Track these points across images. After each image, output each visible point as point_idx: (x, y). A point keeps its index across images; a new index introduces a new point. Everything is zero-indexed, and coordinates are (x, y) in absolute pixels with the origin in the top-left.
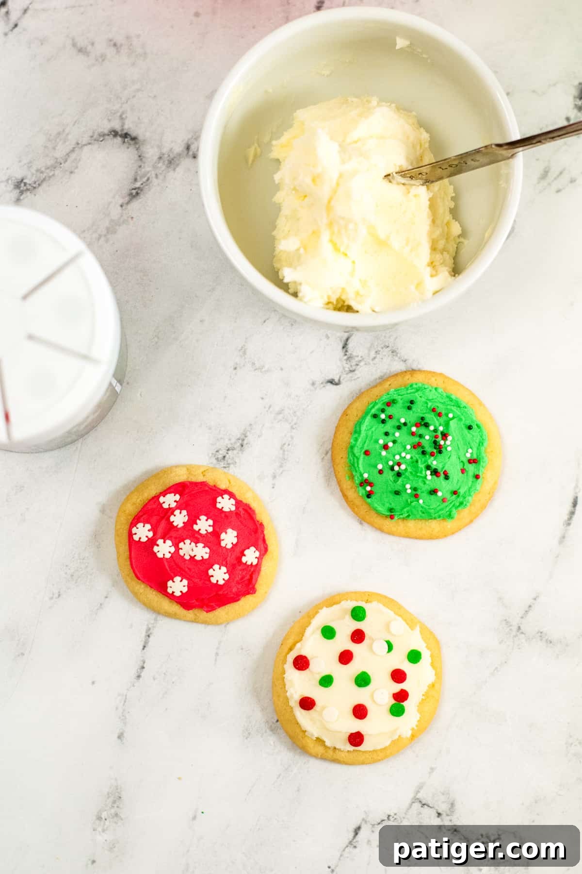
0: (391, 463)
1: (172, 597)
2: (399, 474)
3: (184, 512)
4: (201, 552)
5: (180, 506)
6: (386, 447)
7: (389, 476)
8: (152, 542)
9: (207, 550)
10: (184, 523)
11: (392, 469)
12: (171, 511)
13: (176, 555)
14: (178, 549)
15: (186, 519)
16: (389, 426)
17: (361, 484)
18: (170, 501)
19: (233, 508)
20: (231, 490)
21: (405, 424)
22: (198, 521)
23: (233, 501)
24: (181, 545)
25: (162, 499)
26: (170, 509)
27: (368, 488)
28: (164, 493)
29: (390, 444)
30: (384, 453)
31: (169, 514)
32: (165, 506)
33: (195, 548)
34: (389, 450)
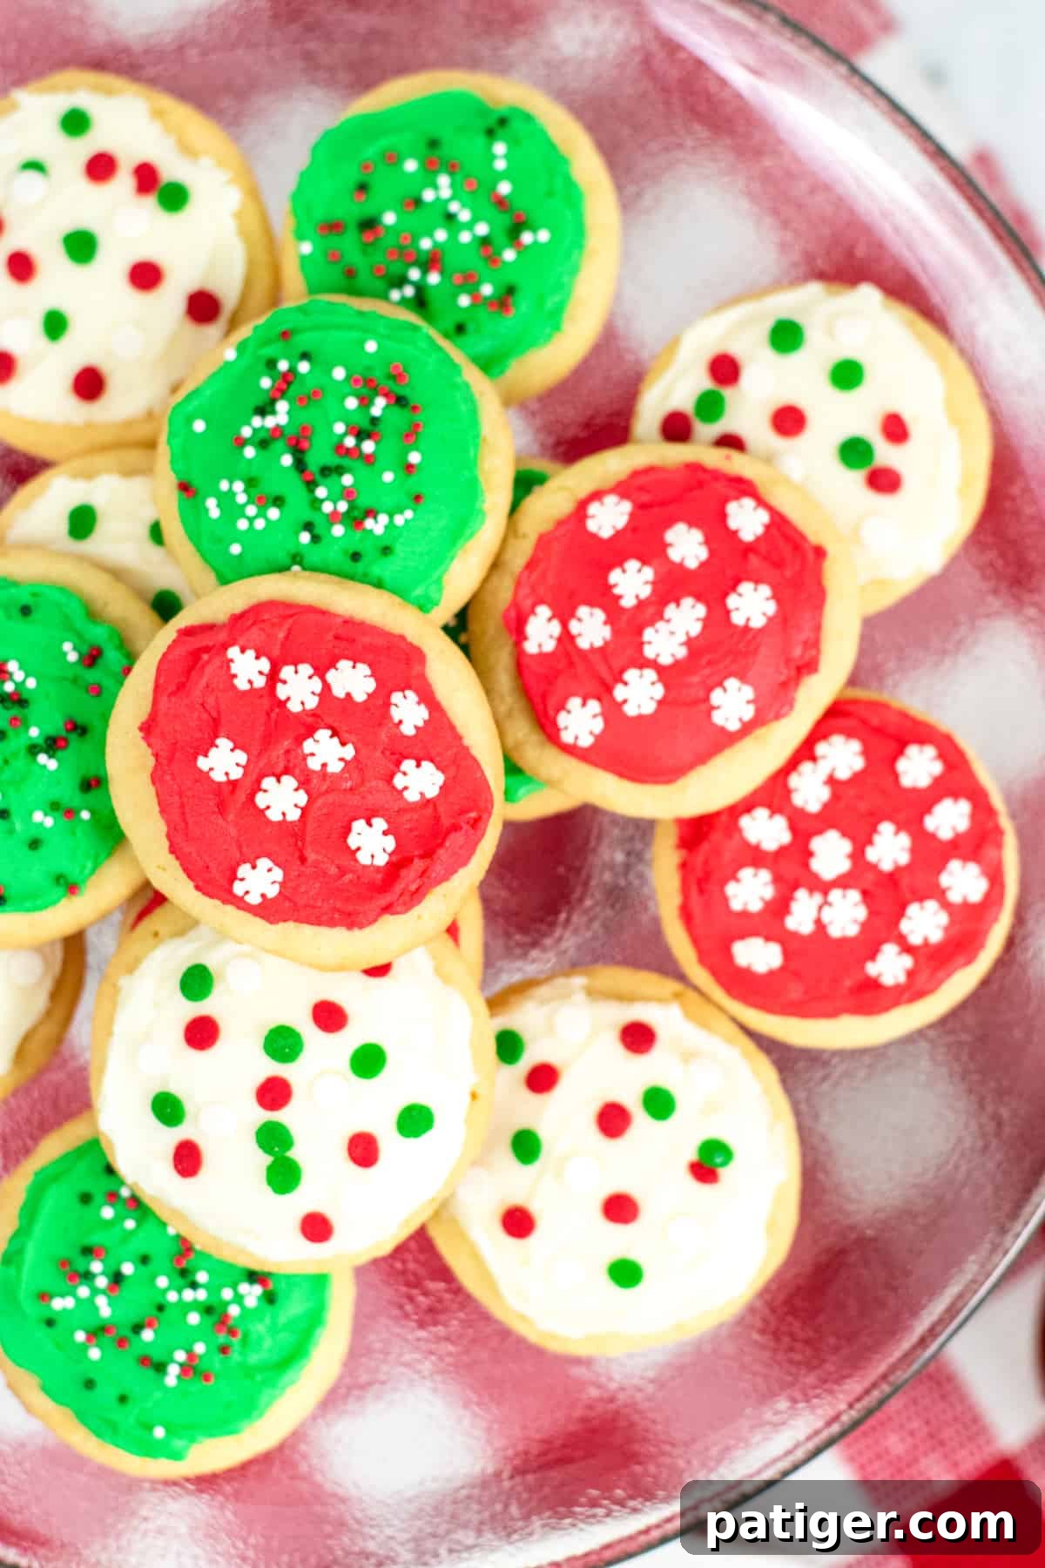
1: (747, 728)
3: (583, 611)
4: (686, 618)
5: (564, 615)
8: (612, 711)
9: (688, 602)
10: (606, 623)
12: (566, 638)
13: (665, 674)
14: (653, 664)
15: (600, 615)
18: (541, 633)
19: (627, 506)
20: (583, 493)
22: (616, 591)
23: (611, 500)
24: (649, 652)
25: (531, 647)
26: (560, 640)
28: (519, 634)
31: (570, 647)
32: (550, 646)
33: (671, 627)
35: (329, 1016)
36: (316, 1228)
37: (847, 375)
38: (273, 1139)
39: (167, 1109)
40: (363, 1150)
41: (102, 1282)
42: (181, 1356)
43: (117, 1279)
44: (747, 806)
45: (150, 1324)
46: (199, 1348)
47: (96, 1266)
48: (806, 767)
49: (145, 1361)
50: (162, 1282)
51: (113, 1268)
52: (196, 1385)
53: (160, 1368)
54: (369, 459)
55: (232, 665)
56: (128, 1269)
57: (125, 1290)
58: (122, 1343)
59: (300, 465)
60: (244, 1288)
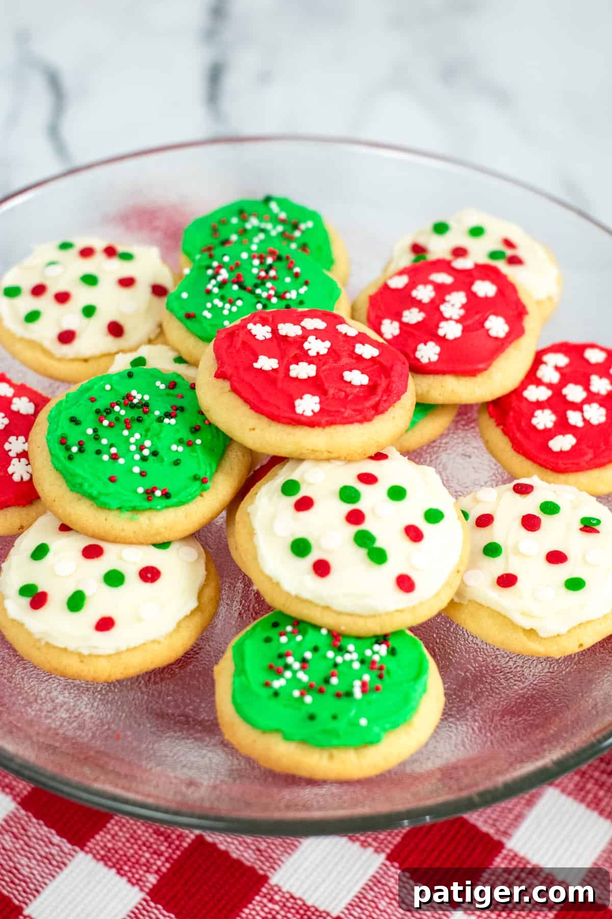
0: (137, 457)
2: (155, 454)
3: (406, 312)
4: (458, 298)
6: (114, 457)
7: (152, 466)
8: (441, 342)
9: (454, 293)
11: (144, 459)
14: (451, 319)
15: (416, 310)
16: (90, 447)
17: (149, 499)
19: (405, 276)
21: (95, 431)
22: (418, 298)
24: (446, 314)
27: (158, 493)
29: (114, 450)
30: (121, 461)
33: (451, 303)
34: (120, 454)
35: (368, 479)
36: (405, 583)
37: (477, 232)
38: (364, 540)
39: (300, 547)
40: (414, 534)
41: (297, 665)
42: (357, 684)
43: (304, 662)
44: (524, 385)
45: (333, 675)
46: (367, 677)
47: (290, 660)
48: (542, 367)
49: (338, 695)
50: (330, 654)
51: (300, 658)
52: (374, 696)
53: (349, 694)
54: (275, 278)
55: (252, 331)
56: (308, 655)
57: (311, 666)
58: (321, 691)
59: (242, 287)
60: (376, 647)
